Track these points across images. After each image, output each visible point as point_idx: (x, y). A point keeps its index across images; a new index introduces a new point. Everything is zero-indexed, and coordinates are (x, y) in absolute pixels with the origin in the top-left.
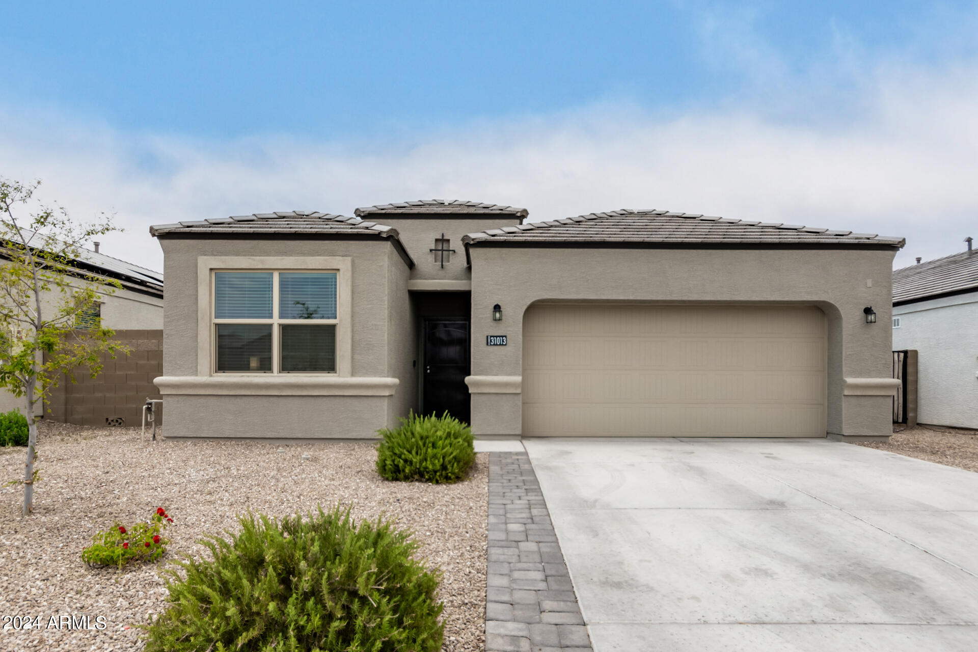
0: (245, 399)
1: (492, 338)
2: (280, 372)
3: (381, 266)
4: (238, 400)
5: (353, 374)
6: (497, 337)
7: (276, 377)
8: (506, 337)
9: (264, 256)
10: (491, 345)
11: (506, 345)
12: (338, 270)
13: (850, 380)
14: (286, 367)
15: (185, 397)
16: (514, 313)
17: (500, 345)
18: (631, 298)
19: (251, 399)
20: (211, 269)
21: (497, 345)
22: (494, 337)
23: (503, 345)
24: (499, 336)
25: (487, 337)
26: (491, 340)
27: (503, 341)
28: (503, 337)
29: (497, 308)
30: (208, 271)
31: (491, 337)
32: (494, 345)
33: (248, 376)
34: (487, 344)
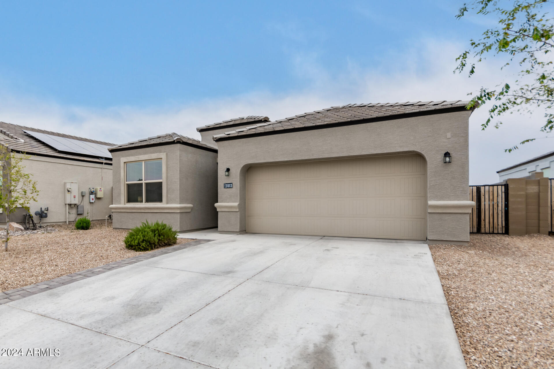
0: (135, 213)
1: (226, 185)
2: (145, 203)
3: (177, 155)
4: (133, 214)
5: (167, 203)
6: (228, 184)
7: (144, 205)
8: (232, 183)
9: (139, 155)
10: (226, 188)
11: (232, 188)
12: (162, 158)
13: (432, 202)
14: (147, 201)
15: (118, 213)
16: (236, 172)
17: (230, 188)
19: (136, 214)
20: (125, 163)
21: (228, 188)
22: (227, 184)
23: (231, 188)
24: (229, 184)
25: (224, 184)
26: (226, 186)
27: (231, 186)
28: (231, 184)
29: (228, 170)
30: (123, 163)
31: (226, 184)
32: (227, 188)
33: (134, 204)
34: (224, 187)
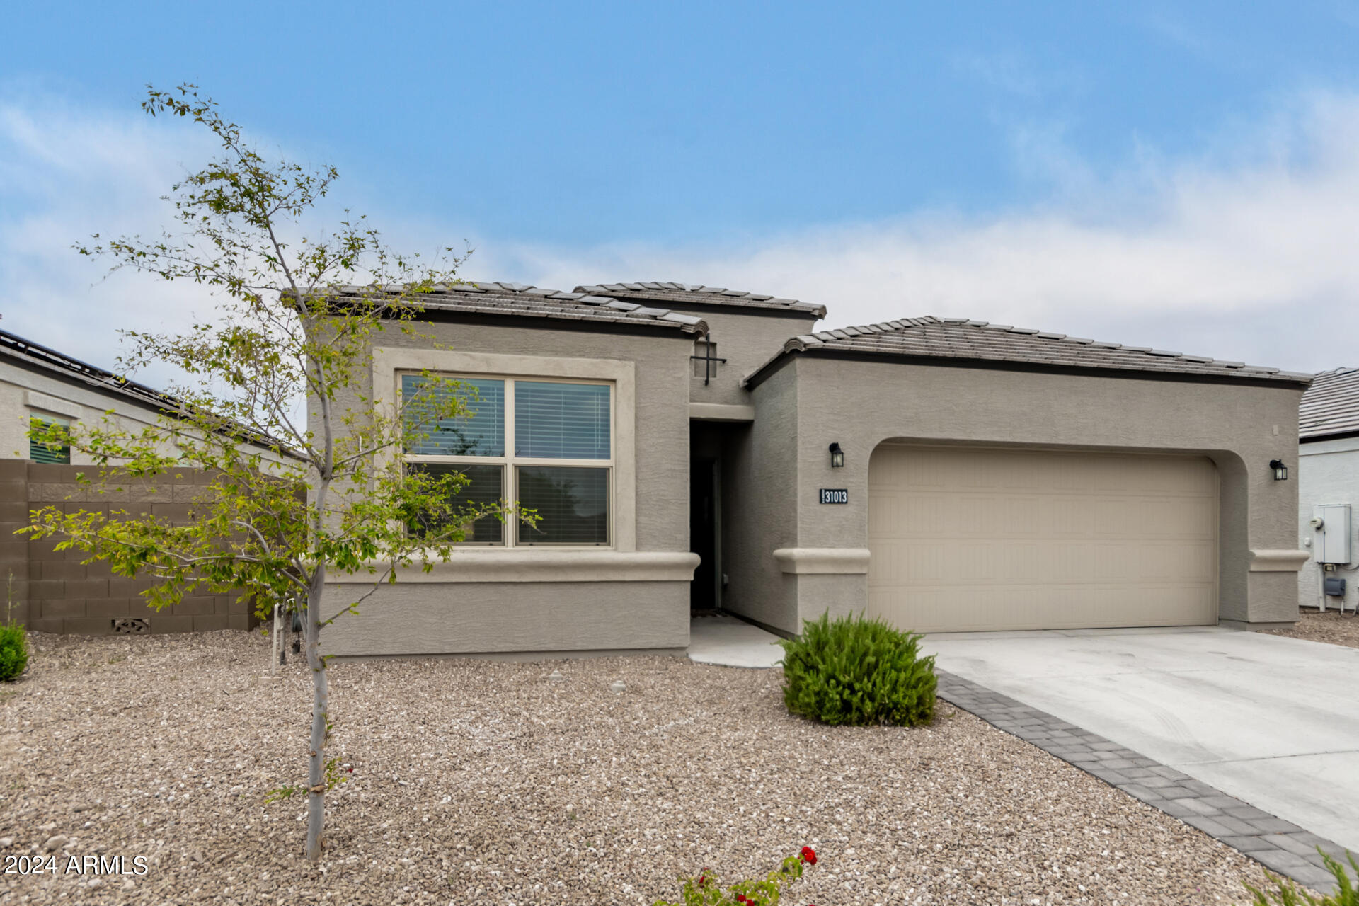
0: (457, 588)
1: (827, 493)
2: (516, 545)
3: (680, 379)
4: (446, 591)
5: (639, 547)
6: (834, 491)
7: (510, 552)
8: (846, 491)
9: (490, 352)
10: (826, 502)
11: (846, 503)
12: (614, 381)
13: (1259, 553)
14: (525, 535)
15: (350, 588)
16: (858, 455)
17: (839, 502)
18: (1009, 439)
19: (469, 589)
20: (397, 370)
21: (834, 502)
22: (829, 490)
23: (842, 503)
24: (838, 491)
25: (821, 491)
26: (826, 496)
27: (843, 498)
28: (842, 491)
29: (834, 448)
30: (392, 373)
31: (826, 490)
32: (830, 502)
33: (464, 551)
34: (821, 502)
